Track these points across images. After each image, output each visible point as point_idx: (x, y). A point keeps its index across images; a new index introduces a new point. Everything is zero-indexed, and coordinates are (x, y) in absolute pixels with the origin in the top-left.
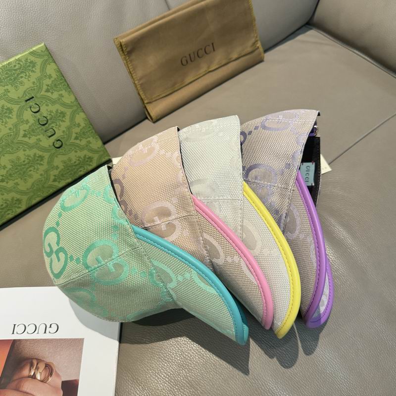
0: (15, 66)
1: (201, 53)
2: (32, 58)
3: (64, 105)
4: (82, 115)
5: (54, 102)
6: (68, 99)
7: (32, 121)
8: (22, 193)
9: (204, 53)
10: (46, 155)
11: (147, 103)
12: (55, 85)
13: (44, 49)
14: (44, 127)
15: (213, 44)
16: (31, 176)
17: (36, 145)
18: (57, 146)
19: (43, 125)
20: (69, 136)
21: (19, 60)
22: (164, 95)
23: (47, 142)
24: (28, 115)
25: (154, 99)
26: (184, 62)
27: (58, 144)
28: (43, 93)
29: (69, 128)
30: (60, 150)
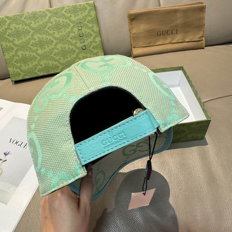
0: (78, 7)
1: (170, 32)
2: (87, 6)
3: (93, 31)
4: (99, 38)
5: (89, 28)
6: (96, 29)
7: (76, 33)
8: (61, 64)
9: (171, 33)
10: (77, 51)
11: (133, 47)
12: (92, 21)
13: (93, 3)
14: (81, 38)
15: (177, 30)
16: (67, 58)
17: (75, 45)
18: (83, 48)
19: (81, 37)
20: (90, 46)
21: (81, 5)
22: (143, 46)
23: (79, 45)
24: (76, 30)
25: (137, 47)
26: (159, 34)
27: (84, 48)
28: (86, 22)
29: (91, 42)
30: (84, 51)
